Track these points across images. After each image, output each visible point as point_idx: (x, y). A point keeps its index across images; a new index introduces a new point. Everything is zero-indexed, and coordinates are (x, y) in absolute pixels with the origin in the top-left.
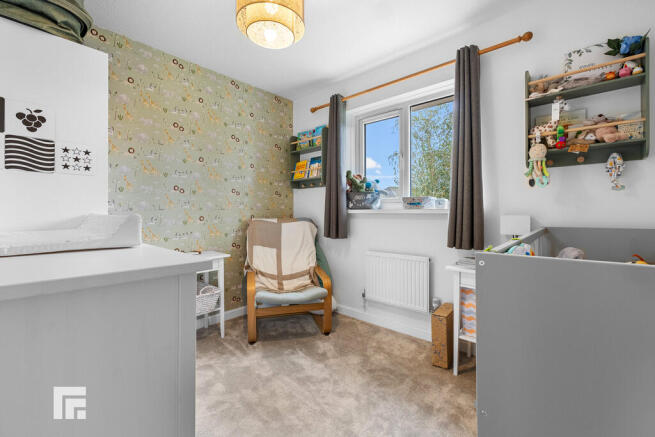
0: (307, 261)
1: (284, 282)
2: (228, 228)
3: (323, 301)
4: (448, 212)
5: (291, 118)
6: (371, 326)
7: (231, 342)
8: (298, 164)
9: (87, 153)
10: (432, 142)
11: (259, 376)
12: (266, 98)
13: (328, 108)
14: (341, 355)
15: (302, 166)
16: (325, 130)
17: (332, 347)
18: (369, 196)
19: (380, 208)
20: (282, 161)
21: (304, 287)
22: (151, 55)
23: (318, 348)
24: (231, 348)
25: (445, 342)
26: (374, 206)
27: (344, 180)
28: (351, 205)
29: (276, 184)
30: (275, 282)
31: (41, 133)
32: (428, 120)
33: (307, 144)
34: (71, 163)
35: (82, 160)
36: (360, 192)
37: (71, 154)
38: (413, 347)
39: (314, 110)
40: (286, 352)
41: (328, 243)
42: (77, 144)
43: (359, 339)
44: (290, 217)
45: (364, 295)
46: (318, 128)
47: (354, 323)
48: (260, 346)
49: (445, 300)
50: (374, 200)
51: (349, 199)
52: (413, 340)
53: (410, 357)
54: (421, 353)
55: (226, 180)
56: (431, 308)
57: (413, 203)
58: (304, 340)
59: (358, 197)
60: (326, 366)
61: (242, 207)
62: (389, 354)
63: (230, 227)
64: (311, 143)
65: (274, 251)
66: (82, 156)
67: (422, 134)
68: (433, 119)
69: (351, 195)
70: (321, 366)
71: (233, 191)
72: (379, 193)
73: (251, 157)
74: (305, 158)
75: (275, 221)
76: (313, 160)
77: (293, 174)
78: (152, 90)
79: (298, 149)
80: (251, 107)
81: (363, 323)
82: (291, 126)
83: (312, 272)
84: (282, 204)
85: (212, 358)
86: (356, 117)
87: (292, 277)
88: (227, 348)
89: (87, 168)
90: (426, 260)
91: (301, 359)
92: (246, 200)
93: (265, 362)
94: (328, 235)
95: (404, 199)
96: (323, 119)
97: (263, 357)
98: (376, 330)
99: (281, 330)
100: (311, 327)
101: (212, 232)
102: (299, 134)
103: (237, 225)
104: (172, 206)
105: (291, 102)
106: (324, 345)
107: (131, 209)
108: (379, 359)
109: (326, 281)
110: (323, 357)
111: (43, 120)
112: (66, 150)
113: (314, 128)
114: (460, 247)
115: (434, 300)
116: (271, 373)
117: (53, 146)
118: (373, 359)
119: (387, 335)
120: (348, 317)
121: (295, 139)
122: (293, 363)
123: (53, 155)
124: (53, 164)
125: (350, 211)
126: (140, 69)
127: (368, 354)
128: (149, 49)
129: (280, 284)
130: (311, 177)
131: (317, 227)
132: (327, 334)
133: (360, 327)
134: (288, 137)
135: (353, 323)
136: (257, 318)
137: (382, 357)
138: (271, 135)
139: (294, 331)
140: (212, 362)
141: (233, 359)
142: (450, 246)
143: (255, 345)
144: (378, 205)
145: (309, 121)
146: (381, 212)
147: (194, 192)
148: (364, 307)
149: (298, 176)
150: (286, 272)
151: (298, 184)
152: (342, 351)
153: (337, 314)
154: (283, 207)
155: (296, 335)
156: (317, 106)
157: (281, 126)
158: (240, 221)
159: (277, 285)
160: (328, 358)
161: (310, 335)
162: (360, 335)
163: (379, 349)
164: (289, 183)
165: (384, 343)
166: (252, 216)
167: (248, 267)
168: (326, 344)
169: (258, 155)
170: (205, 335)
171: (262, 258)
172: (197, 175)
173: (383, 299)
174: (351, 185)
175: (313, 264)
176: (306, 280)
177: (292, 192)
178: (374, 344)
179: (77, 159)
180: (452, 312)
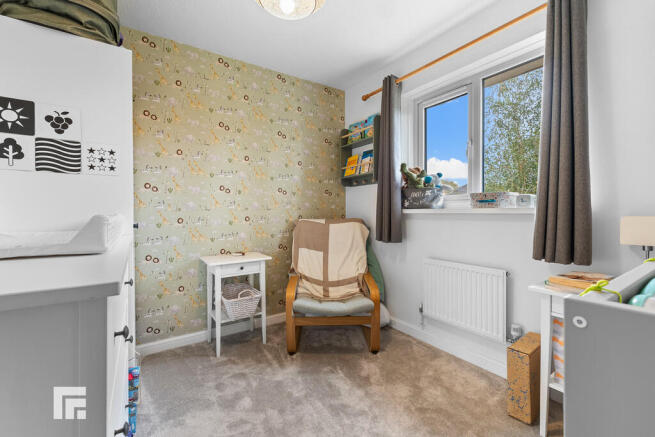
0: (356, 266)
1: (331, 289)
2: (274, 229)
3: (370, 314)
4: (535, 212)
5: (342, 110)
6: (430, 348)
7: (270, 350)
8: (350, 160)
9: (112, 153)
10: (521, 129)
11: (290, 395)
12: (315, 90)
13: (381, 93)
14: (387, 381)
15: (353, 162)
16: (377, 119)
17: (378, 370)
18: (428, 193)
19: (443, 207)
20: (333, 156)
21: (352, 296)
22: (197, 56)
23: (362, 369)
24: (269, 356)
25: (527, 388)
26: (434, 205)
27: (398, 175)
28: (407, 204)
29: (326, 182)
30: (320, 289)
31: (69, 135)
32: (516, 105)
33: (359, 136)
34: (97, 163)
35: (107, 160)
36: (418, 188)
37: (96, 155)
38: (483, 383)
39: (365, 98)
40: (325, 369)
41: (380, 246)
42: (103, 144)
43: (413, 363)
44: (341, 217)
45: (421, 310)
46: (370, 118)
47: (410, 342)
48: (299, 359)
49: (528, 329)
50: (435, 198)
51: (404, 197)
52: (483, 374)
53: (476, 398)
54: (493, 394)
55: (272, 179)
56: (508, 337)
57: (485, 200)
58: (348, 357)
59: (415, 195)
60: (367, 394)
61: (288, 207)
62: (449, 390)
63: (276, 227)
64: (363, 134)
65: (321, 254)
66: (107, 156)
67: (508, 121)
68: (522, 103)
69: (407, 192)
70: (360, 393)
71: (280, 190)
72: (441, 189)
73: (299, 154)
74: (358, 152)
75: (323, 221)
76: (366, 154)
77: (344, 171)
78: (198, 91)
79: (350, 143)
80: (299, 100)
81: (420, 343)
82: (343, 118)
83: (361, 279)
84: (332, 203)
85: (247, 367)
86: (415, 100)
87: (338, 284)
88: (265, 356)
89: (112, 168)
90: (502, 273)
91: (340, 381)
92: (294, 199)
93: (300, 379)
94: (380, 238)
95: (473, 195)
96: (375, 107)
97: (299, 372)
98: (435, 354)
99: (325, 342)
100: (358, 341)
101: (257, 232)
102: (351, 126)
103: (283, 226)
104: (218, 206)
105: (343, 93)
106: (370, 367)
107: (180, 210)
108: (434, 395)
109: (375, 292)
110: (364, 382)
111: (70, 121)
112: (91, 151)
113: (366, 118)
114: (553, 260)
115: (513, 326)
116: (303, 393)
117: (80, 147)
118: (425, 393)
119: (449, 361)
120: (403, 334)
121: (346, 132)
122: (330, 385)
123: (79, 156)
124: (79, 166)
125: (406, 211)
126: (187, 71)
127: (421, 385)
128: (195, 50)
129: (326, 291)
130: (363, 173)
131: (369, 229)
132: (375, 352)
133: (415, 348)
134: (340, 130)
135: (408, 341)
136: (297, 327)
137: (439, 393)
138: (320, 130)
139: (338, 344)
140: (247, 371)
141: (269, 370)
142: (536, 257)
143: (294, 356)
144: (440, 203)
145: (360, 112)
146: (444, 211)
147: (240, 192)
148: (422, 324)
149: (349, 173)
150: (332, 278)
151: (349, 182)
152: (389, 377)
153: (391, 328)
154: (333, 207)
155: (341, 350)
156: (369, 93)
157: (332, 119)
158: (287, 221)
159: (322, 292)
160: (371, 384)
161: (355, 351)
162: (415, 359)
163: (436, 380)
164: (340, 181)
165: (443, 373)
166: (300, 217)
167: (293, 271)
168: (372, 365)
169: (307, 152)
170: (248, 338)
171: (307, 262)
172: (242, 174)
173: (444, 318)
174: (406, 180)
175: (363, 270)
176: (354, 288)
177: (344, 191)
178: (430, 373)
179: (102, 160)
180: (539, 348)
